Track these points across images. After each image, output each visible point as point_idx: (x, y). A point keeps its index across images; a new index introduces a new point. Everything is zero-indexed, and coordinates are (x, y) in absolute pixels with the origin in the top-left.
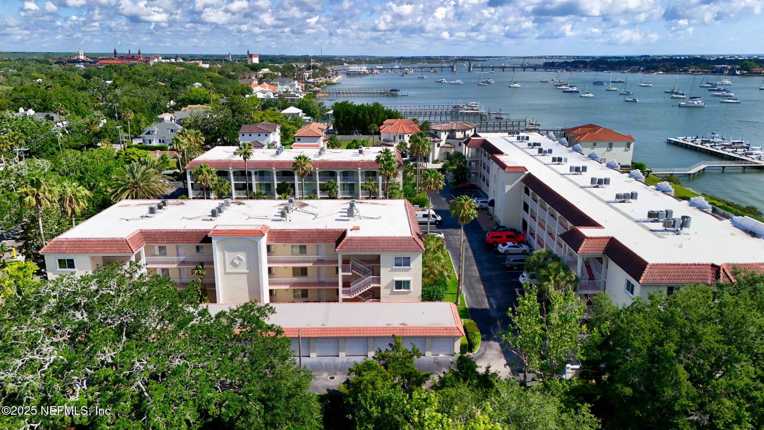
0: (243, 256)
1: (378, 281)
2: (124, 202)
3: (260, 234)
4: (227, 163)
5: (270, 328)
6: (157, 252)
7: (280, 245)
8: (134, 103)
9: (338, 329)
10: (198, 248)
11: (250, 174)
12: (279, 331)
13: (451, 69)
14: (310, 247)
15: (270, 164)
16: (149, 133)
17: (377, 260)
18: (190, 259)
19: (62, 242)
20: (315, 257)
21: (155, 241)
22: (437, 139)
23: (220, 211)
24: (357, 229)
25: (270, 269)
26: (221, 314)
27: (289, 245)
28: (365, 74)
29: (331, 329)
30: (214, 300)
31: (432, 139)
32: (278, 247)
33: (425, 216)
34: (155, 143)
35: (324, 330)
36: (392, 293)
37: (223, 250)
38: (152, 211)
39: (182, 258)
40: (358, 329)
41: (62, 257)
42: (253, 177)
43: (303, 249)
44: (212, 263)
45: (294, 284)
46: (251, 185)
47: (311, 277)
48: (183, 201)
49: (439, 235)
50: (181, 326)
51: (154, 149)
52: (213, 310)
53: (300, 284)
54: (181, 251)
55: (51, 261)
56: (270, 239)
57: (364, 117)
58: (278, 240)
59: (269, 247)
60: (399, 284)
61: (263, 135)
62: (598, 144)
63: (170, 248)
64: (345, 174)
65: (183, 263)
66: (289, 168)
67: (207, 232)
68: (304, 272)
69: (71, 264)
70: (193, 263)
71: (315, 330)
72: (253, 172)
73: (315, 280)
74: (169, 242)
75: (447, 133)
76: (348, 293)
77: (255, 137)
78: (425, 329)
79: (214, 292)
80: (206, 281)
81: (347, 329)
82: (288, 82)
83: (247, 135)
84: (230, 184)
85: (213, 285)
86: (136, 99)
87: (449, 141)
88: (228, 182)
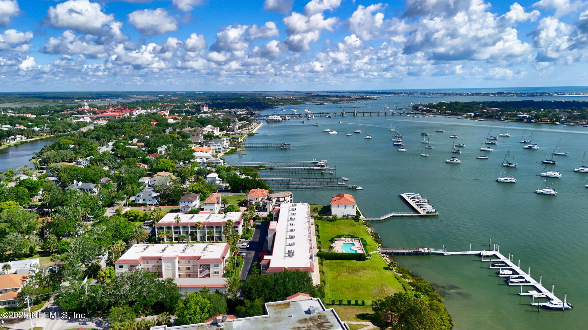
0: (170, 264)
1: (209, 272)
2: (135, 245)
3: (176, 258)
4: (171, 224)
5: (174, 284)
6: (146, 263)
7: (182, 261)
8: (131, 177)
9: (194, 285)
10: (158, 262)
11: (179, 228)
12: (176, 285)
13: (341, 114)
14: (191, 261)
15: (187, 224)
16: (138, 196)
17: (209, 265)
18: (156, 265)
19: (120, 261)
20: (193, 264)
21: (146, 260)
22: (271, 202)
23: (165, 249)
24: (204, 256)
25: (179, 268)
26: (162, 280)
27: (184, 261)
28: (279, 121)
29: (193, 285)
30: (162, 277)
31: (269, 202)
32: (181, 261)
33: (242, 246)
34: (141, 202)
35: (191, 285)
36: (214, 275)
37: (164, 263)
38: (145, 249)
39: (153, 265)
40: (200, 285)
41: (120, 265)
42: (181, 229)
43: (189, 262)
44: (161, 266)
45: (186, 273)
46: (180, 232)
47: (191, 270)
48: (154, 244)
49: (243, 254)
50: (153, 283)
51: (140, 205)
52: (160, 279)
53: (188, 272)
54: (153, 262)
55: (117, 266)
56: (179, 259)
57: (245, 184)
58: (181, 259)
59: (179, 262)
60: (216, 273)
61: (190, 203)
62: (340, 206)
63: (150, 262)
64: (217, 227)
65: (154, 266)
66: (194, 225)
67: (161, 257)
68: (189, 269)
69: (122, 267)
70: (156, 266)
71: (188, 285)
72: (181, 227)
73: (193, 271)
74: (149, 260)
75: (276, 199)
76: (201, 275)
77: (186, 203)
78: (218, 285)
79: (162, 275)
80: (160, 271)
81: (197, 285)
82: (220, 141)
83: (183, 203)
84: (172, 232)
85: (162, 273)
86: (132, 175)
87: (277, 202)
88: (171, 231)
